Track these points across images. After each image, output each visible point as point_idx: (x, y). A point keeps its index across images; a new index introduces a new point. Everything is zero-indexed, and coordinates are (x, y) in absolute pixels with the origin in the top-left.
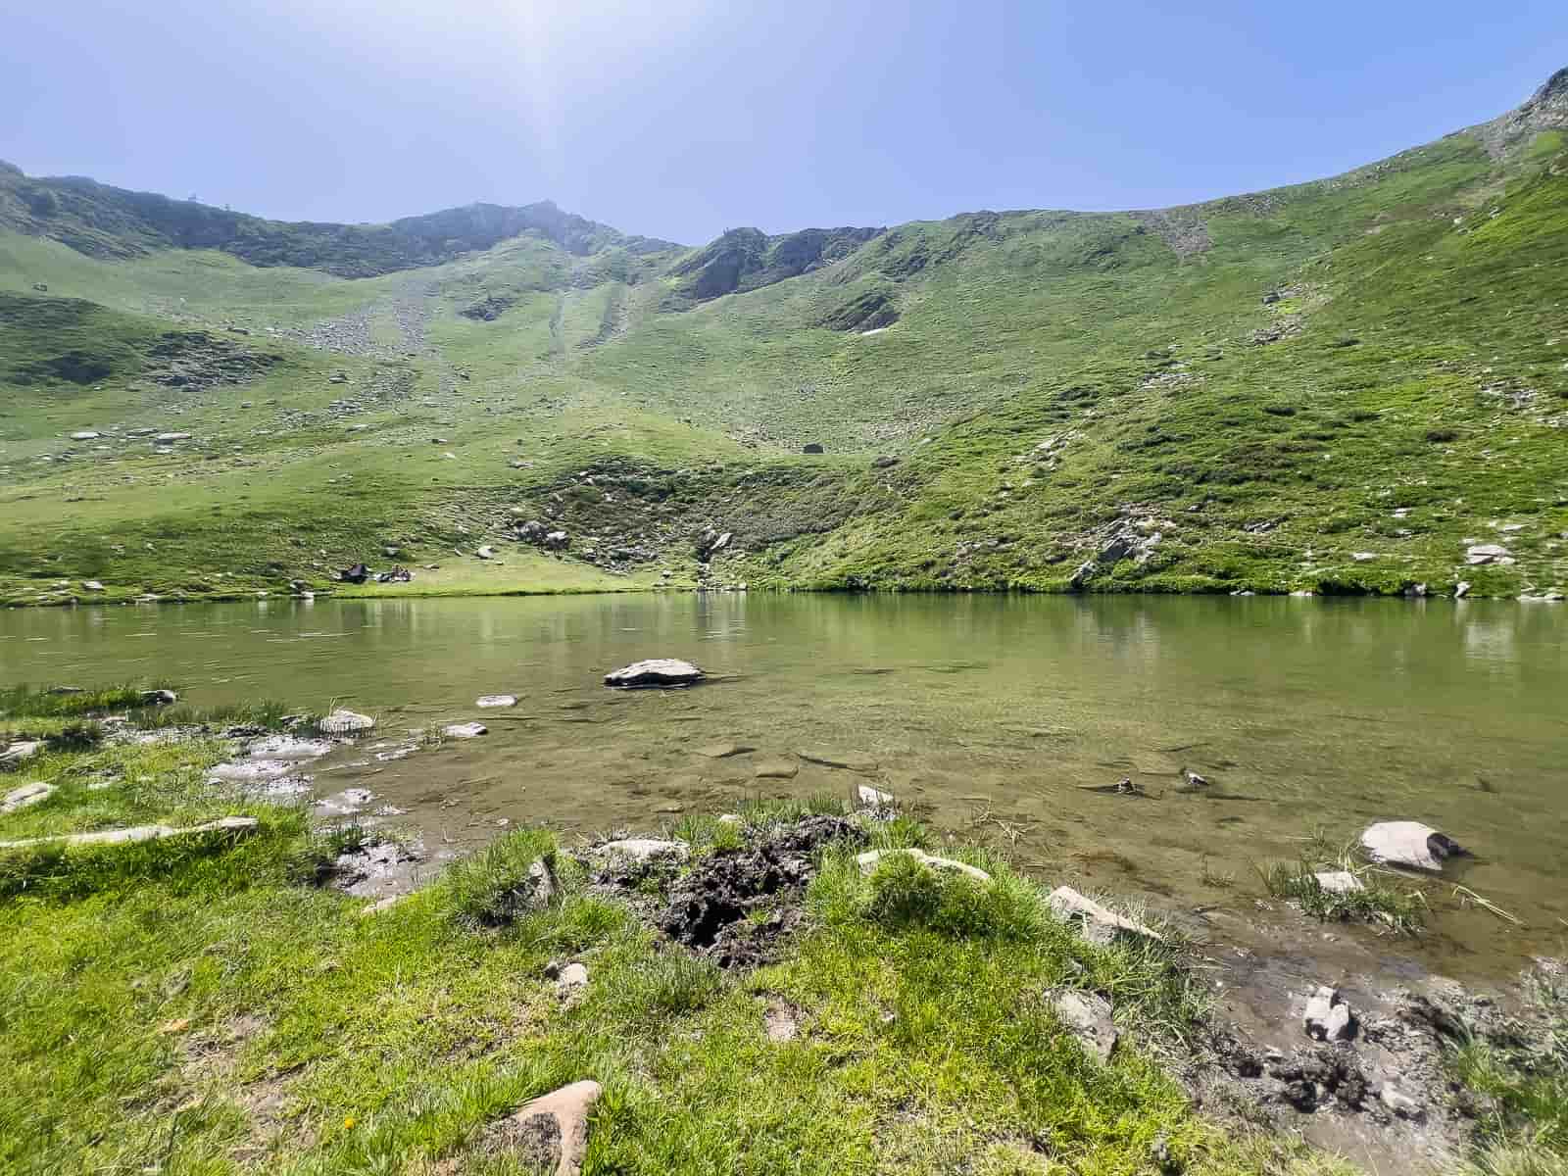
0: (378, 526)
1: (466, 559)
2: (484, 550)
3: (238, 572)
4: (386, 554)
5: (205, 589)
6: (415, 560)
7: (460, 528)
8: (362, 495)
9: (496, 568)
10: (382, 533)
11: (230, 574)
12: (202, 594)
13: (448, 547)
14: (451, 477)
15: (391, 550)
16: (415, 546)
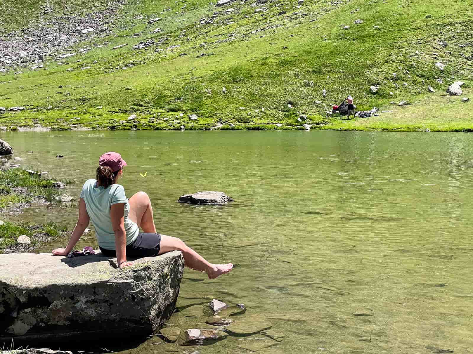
0: (368, 66)
1: (437, 95)
2: (455, 87)
3: (269, 108)
4: (370, 92)
5: (247, 121)
6: (391, 97)
7: (439, 64)
8: (363, 38)
9: (462, 104)
10: (370, 73)
11: (263, 110)
12: (244, 125)
13: (422, 84)
14: (444, 12)
15: (374, 89)
16: (393, 84)
